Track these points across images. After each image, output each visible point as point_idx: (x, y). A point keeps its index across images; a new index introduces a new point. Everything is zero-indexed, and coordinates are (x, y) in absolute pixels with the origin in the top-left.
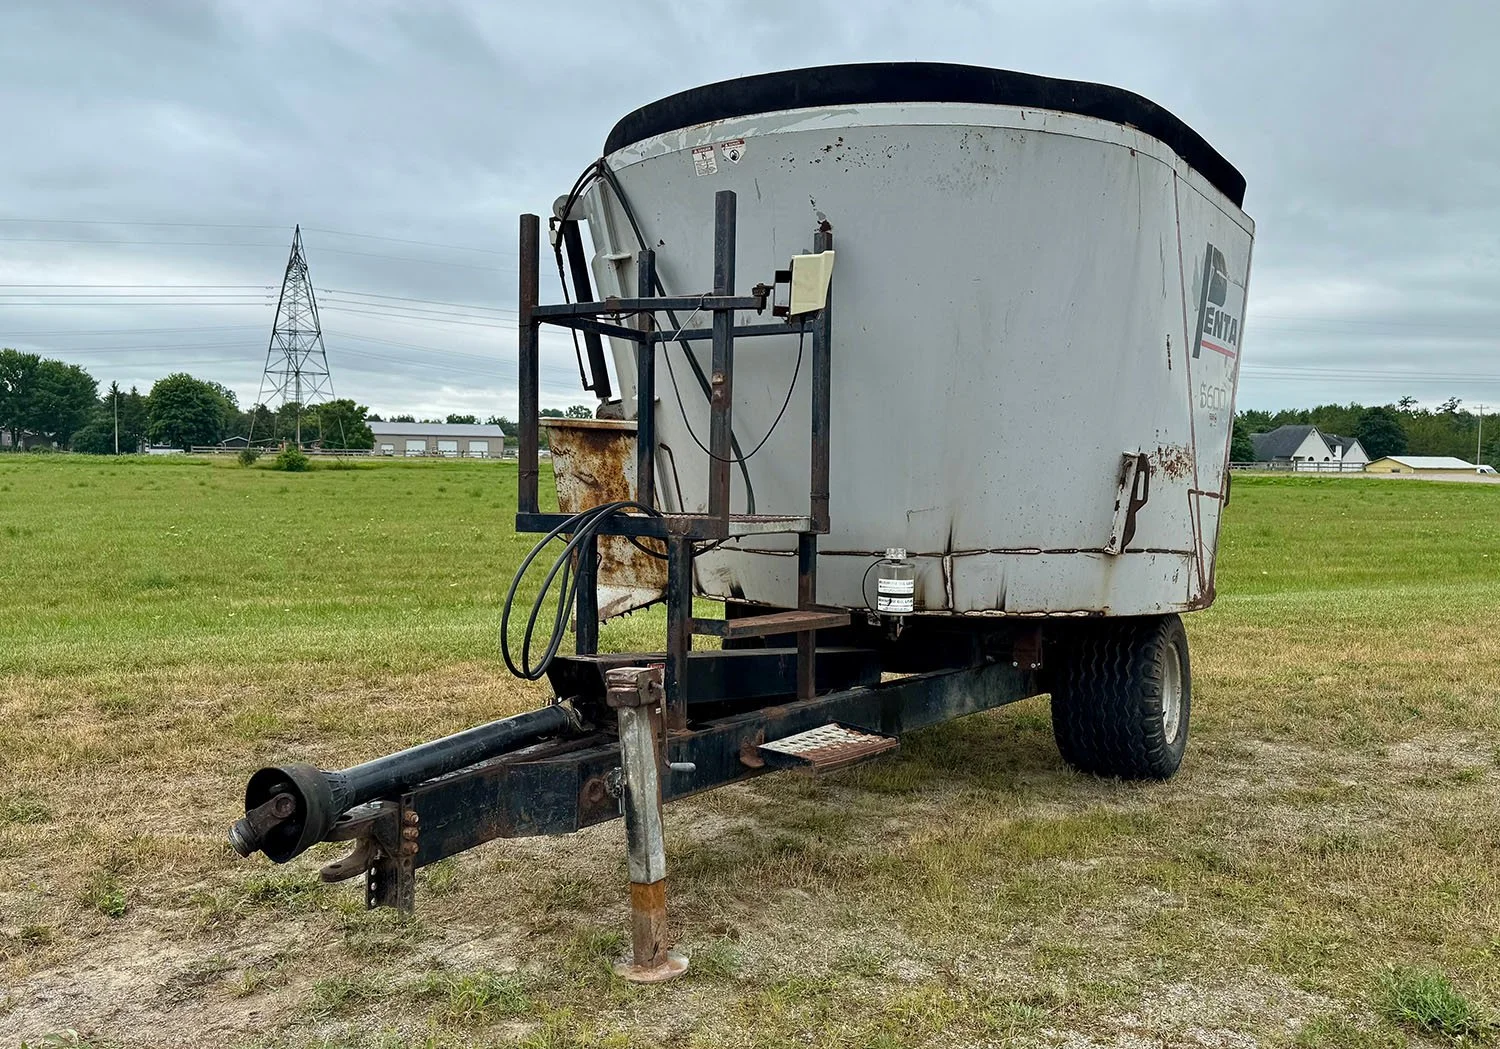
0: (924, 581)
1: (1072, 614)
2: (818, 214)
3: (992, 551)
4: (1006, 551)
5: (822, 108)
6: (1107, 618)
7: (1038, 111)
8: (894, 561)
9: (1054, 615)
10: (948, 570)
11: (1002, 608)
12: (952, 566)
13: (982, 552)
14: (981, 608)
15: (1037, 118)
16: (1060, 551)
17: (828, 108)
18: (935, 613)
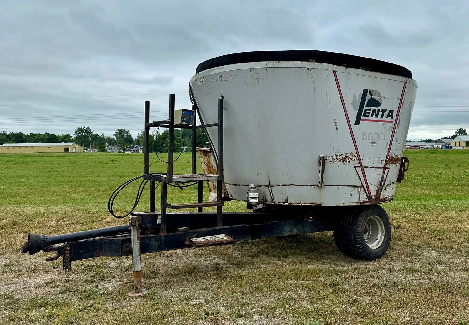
0: (265, 194)
1: (310, 205)
2: (221, 94)
3: (281, 185)
4: (285, 185)
5: (216, 68)
6: (322, 206)
7: (271, 62)
8: (251, 188)
9: (304, 205)
10: (271, 190)
11: (287, 202)
12: (271, 189)
13: (279, 185)
14: (282, 202)
15: (270, 64)
16: (302, 185)
17: (218, 67)
18: (270, 203)
